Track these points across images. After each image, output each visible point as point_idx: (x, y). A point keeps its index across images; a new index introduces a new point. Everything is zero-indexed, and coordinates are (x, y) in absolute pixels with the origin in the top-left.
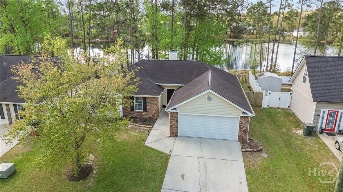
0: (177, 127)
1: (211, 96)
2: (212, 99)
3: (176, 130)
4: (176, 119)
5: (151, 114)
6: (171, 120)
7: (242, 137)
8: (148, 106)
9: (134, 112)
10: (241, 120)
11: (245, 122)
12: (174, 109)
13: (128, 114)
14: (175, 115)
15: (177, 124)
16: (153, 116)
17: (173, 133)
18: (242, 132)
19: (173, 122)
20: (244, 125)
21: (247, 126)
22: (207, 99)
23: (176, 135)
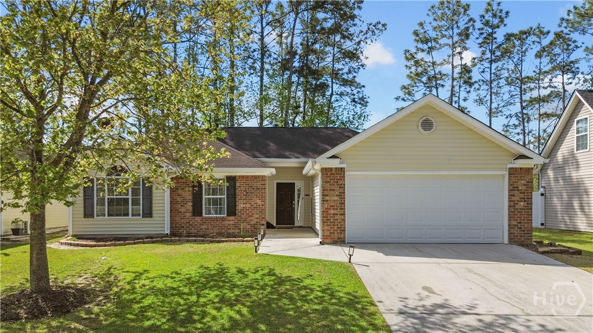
0: (341, 212)
1: (431, 119)
3: (340, 222)
4: (340, 187)
5: (248, 222)
6: (326, 193)
7: (519, 230)
8: (241, 201)
9: (201, 221)
10: (513, 179)
11: (524, 185)
12: (334, 157)
13: (183, 227)
14: (337, 177)
15: (343, 203)
16: (254, 229)
17: (330, 233)
18: (517, 215)
19: (332, 199)
20: (521, 193)
21: (528, 196)
22: (421, 128)
23: (341, 238)
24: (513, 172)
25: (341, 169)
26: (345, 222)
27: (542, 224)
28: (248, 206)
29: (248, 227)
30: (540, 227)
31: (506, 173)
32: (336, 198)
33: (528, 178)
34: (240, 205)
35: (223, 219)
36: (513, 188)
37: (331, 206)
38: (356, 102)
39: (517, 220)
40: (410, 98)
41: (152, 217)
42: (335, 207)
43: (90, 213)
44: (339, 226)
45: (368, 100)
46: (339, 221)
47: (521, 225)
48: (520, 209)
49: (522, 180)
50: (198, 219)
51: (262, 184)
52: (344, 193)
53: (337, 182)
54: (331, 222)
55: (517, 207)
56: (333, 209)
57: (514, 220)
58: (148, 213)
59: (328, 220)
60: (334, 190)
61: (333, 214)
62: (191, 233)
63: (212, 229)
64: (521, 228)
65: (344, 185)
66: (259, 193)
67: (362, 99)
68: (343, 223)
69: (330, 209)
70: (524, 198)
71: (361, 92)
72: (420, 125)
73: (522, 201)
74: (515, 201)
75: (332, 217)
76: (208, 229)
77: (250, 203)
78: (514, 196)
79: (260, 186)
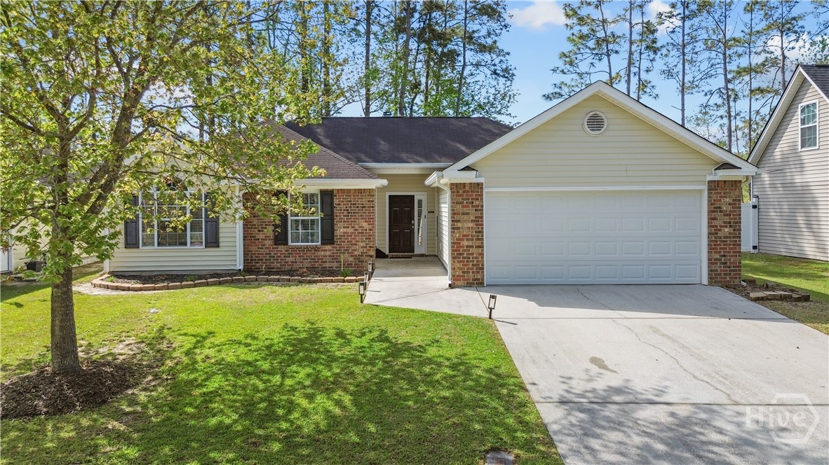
0: (478, 243)
1: (601, 114)
2: (606, 124)
3: (477, 258)
4: (476, 210)
5: (350, 253)
6: (457, 217)
7: (722, 266)
8: (341, 224)
9: (286, 251)
10: (714, 197)
11: (730, 204)
12: (467, 168)
13: (262, 260)
14: (472, 195)
15: (480, 232)
16: (359, 261)
17: (463, 272)
18: (719, 245)
19: (465, 226)
20: (725, 215)
21: (735, 219)
22: (586, 126)
23: (479, 279)
24: (714, 186)
25: (478, 184)
26: (483, 258)
27: (755, 247)
28: (350, 230)
29: (351, 259)
30: (752, 251)
31: (705, 187)
32: (470, 225)
33: (734, 194)
34: (340, 230)
35: (316, 249)
36: (714, 209)
37: (463, 236)
38: (498, 75)
39: (720, 252)
40: (571, 70)
41: (218, 246)
42: (470, 237)
43: (134, 242)
44: (475, 262)
45: (515, 72)
46: (475, 255)
47: (725, 260)
48: (724, 237)
49: (726, 197)
50: (281, 248)
51: (369, 201)
52: (482, 217)
53: (473, 203)
54: (464, 258)
55: (720, 234)
56: (467, 240)
57: (715, 252)
58: (213, 241)
59: (460, 254)
60: (468, 214)
61: (467, 247)
62: (273, 268)
63: (302, 262)
64: (726, 263)
65: (482, 206)
66: (365, 213)
67: (506, 70)
68: (480, 259)
69: (463, 240)
70: (730, 222)
71: (506, 62)
72: (586, 124)
73: (726, 227)
74: (717, 226)
75: (465, 250)
76: (296, 262)
77: (353, 227)
78: (715, 219)
79: (367, 204)
